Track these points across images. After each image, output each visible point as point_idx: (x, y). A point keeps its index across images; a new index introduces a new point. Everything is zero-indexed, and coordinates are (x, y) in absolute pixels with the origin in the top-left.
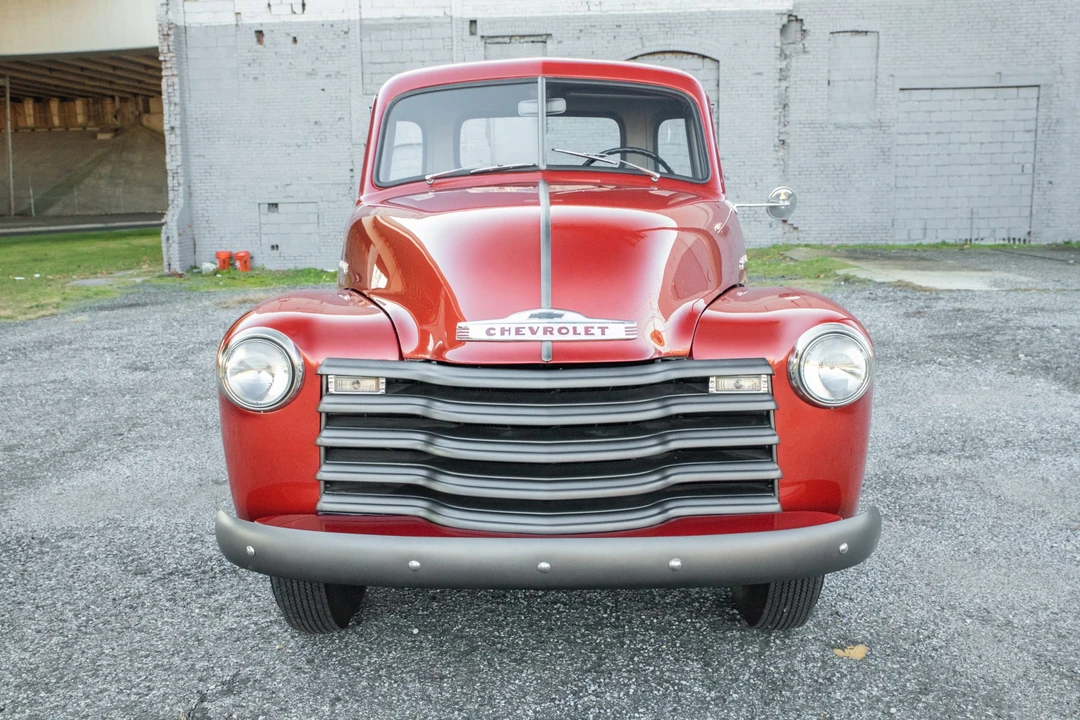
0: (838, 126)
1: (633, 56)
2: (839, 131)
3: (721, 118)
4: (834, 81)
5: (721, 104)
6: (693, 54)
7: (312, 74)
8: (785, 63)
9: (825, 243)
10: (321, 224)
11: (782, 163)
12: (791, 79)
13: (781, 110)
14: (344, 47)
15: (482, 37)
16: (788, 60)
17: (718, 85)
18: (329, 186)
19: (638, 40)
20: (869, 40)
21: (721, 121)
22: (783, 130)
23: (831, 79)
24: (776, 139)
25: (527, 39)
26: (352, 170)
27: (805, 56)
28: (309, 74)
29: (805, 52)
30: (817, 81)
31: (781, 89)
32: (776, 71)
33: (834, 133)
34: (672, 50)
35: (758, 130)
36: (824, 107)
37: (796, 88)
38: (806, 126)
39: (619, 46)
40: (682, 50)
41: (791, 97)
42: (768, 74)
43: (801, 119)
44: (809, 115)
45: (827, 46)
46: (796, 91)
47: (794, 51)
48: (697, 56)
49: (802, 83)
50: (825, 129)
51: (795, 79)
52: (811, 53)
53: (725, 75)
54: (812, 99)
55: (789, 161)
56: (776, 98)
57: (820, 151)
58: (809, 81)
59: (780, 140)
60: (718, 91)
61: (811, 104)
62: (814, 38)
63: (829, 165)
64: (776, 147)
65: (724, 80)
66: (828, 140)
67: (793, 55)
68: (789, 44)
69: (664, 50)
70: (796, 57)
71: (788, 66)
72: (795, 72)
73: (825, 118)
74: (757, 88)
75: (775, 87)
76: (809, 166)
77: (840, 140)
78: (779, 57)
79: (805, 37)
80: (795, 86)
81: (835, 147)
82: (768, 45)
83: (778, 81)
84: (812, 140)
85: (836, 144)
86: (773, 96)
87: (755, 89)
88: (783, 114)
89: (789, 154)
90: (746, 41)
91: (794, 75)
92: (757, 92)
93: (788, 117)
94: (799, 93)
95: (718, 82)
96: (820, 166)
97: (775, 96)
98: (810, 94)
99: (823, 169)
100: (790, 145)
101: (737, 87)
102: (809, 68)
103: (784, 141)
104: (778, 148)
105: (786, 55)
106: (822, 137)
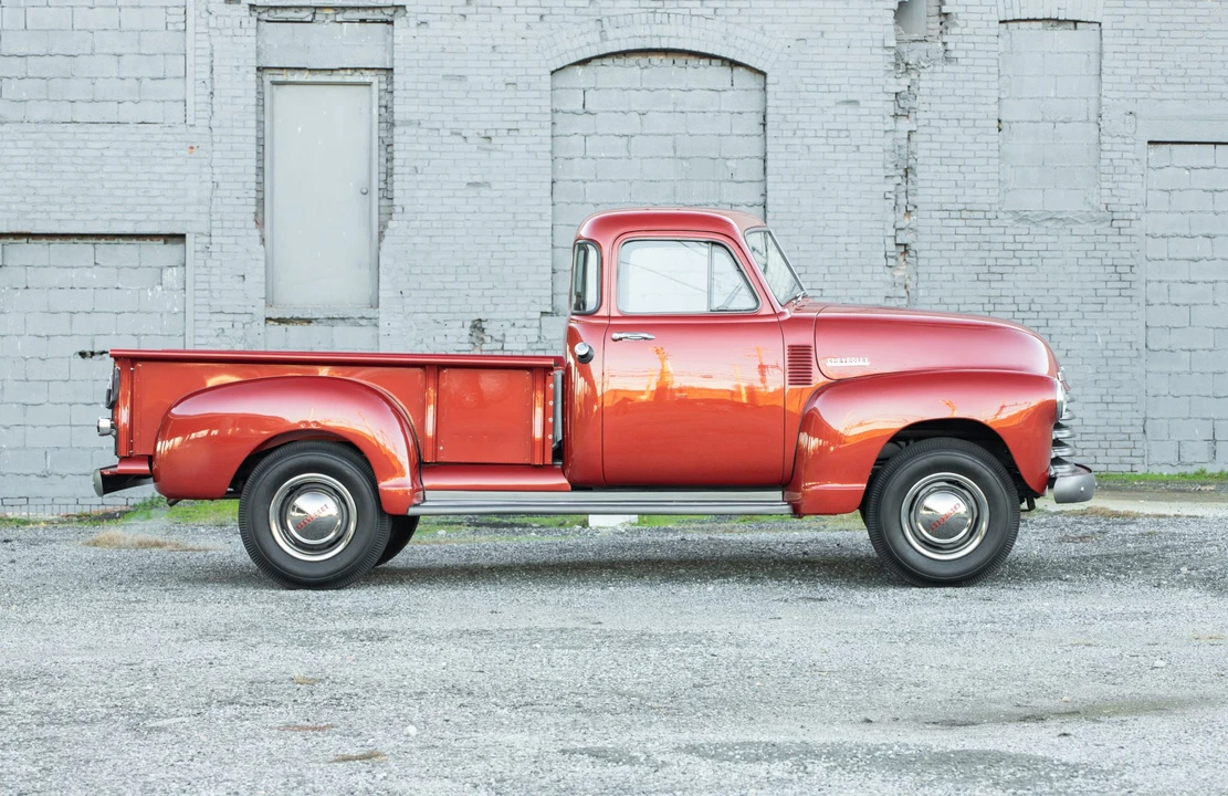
0: (1021, 217)
1: (581, 57)
2: (1023, 228)
3: (769, 194)
4: (1010, 122)
5: (769, 163)
6: (711, 57)
8: (906, 81)
11: (903, 293)
12: (919, 115)
13: (898, 180)
15: (252, 6)
16: (914, 76)
17: (764, 125)
19: (593, 25)
20: (1085, 35)
21: (770, 201)
22: (903, 223)
23: (1002, 118)
24: (890, 242)
25: (349, 15)
27: (948, 68)
29: (948, 59)
30: (975, 120)
31: (898, 135)
32: (886, 97)
33: (1013, 231)
34: (665, 46)
35: (850, 221)
36: (991, 176)
37: (930, 135)
38: (953, 214)
39: (551, 36)
40: (687, 48)
41: (921, 154)
42: (871, 104)
43: (943, 199)
44: (960, 191)
45: (994, 47)
46: (931, 141)
47: (924, 57)
48: (719, 62)
49: (943, 123)
50: (994, 223)
51: (929, 115)
52: (961, 61)
53: (778, 103)
54: (964, 158)
55: (917, 289)
56: (887, 155)
57: (985, 269)
58: (958, 119)
59: (897, 245)
60: (765, 137)
61: (963, 169)
62: (965, 31)
63: (1004, 300)
64: (889, 260)
65: (777, 113)
66: (1000, 246)
67: (923, 64)
68: (914, 41)
69: (648, 46)
70: (929, 70)
71: (912, 88)
72: (928, 99)
73: (994, 200)
74: (847, 133)
75: (886, 132)
76: (960, 300)
77: (1026, 246)
78: (892, 68)
79: (947, 28)
80: (927, 130)
81: (1016, 262)
82: (870, 43)
83: (892, 120)
84: (967, 246)
85: (1018, 254)
86: (881, 150)
87: (843, 134)
88: (904, 189)
89: (917, 274)
90: (823, 33)
91: (926, 107)
92: (847, 141)
93: (915, 195)
94: (936, 146)
95: (764, 117)
96: (986, 300)
97: (884, 151)
98: (961, 147)
99: (991, 307)
100: (919, 255)
101: (804, 129)
102: (958, 92)
103: (906, 245)
104: (894, 260)
105: (907, 64)
106: (987, 239)
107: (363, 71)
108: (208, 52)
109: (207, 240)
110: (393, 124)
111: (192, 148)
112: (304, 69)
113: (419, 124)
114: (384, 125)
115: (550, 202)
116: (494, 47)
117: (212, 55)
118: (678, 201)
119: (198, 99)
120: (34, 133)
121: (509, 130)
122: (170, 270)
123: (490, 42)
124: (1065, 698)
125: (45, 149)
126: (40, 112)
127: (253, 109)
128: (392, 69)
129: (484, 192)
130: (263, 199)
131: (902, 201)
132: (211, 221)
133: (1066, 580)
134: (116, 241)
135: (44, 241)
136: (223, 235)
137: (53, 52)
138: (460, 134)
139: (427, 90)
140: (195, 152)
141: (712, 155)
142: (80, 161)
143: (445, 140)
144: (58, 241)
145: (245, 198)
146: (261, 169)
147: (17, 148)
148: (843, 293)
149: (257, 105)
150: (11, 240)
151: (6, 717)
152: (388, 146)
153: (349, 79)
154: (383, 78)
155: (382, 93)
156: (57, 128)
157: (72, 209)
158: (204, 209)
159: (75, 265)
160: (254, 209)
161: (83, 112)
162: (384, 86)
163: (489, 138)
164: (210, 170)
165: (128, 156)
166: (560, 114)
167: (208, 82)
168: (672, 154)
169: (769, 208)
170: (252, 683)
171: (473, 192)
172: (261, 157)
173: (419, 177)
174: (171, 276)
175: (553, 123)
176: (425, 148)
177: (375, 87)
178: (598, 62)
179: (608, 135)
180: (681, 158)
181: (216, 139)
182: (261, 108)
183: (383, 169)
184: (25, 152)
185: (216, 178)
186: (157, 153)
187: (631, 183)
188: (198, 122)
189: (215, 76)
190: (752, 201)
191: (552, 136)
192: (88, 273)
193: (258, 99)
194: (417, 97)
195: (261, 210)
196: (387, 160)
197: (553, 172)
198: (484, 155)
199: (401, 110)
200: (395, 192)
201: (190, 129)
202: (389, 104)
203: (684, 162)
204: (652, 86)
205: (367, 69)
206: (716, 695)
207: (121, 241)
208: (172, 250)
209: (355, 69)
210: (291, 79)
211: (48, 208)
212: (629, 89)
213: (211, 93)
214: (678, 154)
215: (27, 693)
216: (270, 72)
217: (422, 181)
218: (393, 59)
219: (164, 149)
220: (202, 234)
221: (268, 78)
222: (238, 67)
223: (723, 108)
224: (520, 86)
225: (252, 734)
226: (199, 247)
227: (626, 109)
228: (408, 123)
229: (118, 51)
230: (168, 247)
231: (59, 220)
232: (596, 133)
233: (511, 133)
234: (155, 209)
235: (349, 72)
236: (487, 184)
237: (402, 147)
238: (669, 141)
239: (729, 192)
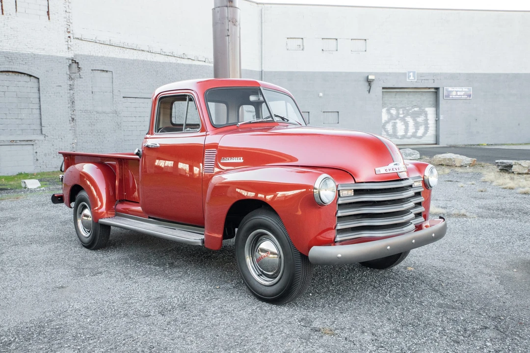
0: (98, 112)
2: (98, 115)
3: (42, 106)
5: (41, 100)
6: (24, 74)
11: (73, 129)
12: (75, 90)
13: (71, 104)
16: (73, 81)
17: (39, 90)
20: (109, 74)
22: (73, 113)
23: (93, 91)
24: (70, 118)
27: (81, 79)
30: (87, 91)
31: (71, 94)
32: (68, 85)
33: (96, 115)
34: (13, 71)
35: (61, 113)
36: (91, 103)
38: (83, 112)
40: (19, 71)
41: (76, 98)
42: (64, 87)
43: (81, 108)
44: (84, 107)
45: (90, 76)
46: (78, 96)
48: (27, 75)
49: (80, 91)
50: (92, 113)
51: (77, 90)
52: (83, 78)
53: (42, 85)
54: (85, 99)
55: (76, 128)
56: (68, 98)
57: (91, 123)
58: (83, 91)
60: (39, 93)
61: (85, 102)
62: (84, 72)
63: (95, 130)
64: (70, 121)
65: (43, 88)
66: (93, 119)
67: (75, 78)
68: (73, 73)
70: (77, 80)
71: (73, 83)
72: (76, 86)
73: (92, 109)
75: (68, 93)
76: (86, 130)
77: (99, 119)
78: (69, 79)
79: (80, 71)
80: (77, 93)
81: (97, 122)
82: (64, 73)
83: (69, 90)
84: (86, 118)
85: (97, 120)
87: (58, 93)
88: (72, 106)
89: (76, 125)
90: (52, 70)
91: (76, 88)
92: (59, 95)
93: (75, 107)
96: (91, 130)
98: (84, 97)
99: (92, 132)
100: (76, 120)
101: (49, 92)
102: (83, 85)
103: (73, 118)
105: (72, 78)
106: (91, 117)
118: (18, 108)
131: (72, 108)
141: (26, 97)
148: (60, 129)
168: (16, 96)
169: (41, 110)
187: (6, 103)
190: (37, 108)
203: (20, 99)
204: (10, 80)
212: (4, 80)
214: (18, 96)
223: (28, 86)
227: (3, 85)
238: (15, 93)
239: (31, 106)
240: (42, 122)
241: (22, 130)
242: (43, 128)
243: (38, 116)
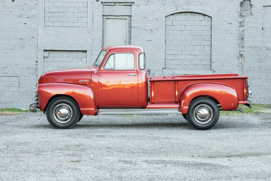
0: (267, 49)
1: (172, 13)
2: (268, 51)
3: (212, 43)
4: (265, 28)
5: (212, 37)
6: (200, 14)
7: (21, 16)
8: (242, 19)
9: (261, 103)
10: (20, 87)
11: (241, 65)
12: (245, 26)
13: (240, 40)
14: (36, 4)
15: (102, 2)
16: (244, 18)
17: (211, 28)
18: (25, 69)
19: (174, 7)
22: (241, 50)
23: (263, 27)
24: (238, 54)
25: (122, 4)
26: (37, 62)
27: (251, 16)
28: (19, 16)
29: (251, 14)
30: (257, 28)
31: (240, 31)
32: (238, 23)
33: (265, 52)
34: (190, 11)
35: (230, 49)
36: (261, 40)
37: (247, 31)
38: (252, 48)
39: (165, 9)
40: (195, 12)
41: (245, 35)
42: (234, 24)
43: (250, 45)
44: (254, 43)
45: (262, 12)
46: (248, 32)
47: (246, 14)
48: (202, 15)
49: (250, 28)
50: (261, 50)
51: (247, 26)
52: (255, 15)
53: (214, 24)
54: (255, 36)
55: (244, 64)
56: (238, 35)
57: (259, 60)
58: (254, 28)
59: (240, 55)
60: (211, 31)
61: (254, 38)
62: (255, 8)
63: (263, 67)
64: (238, 58)
65: (214, 26)
66: (262, 55)
67: (246, 15)
68: (244, 10)
69: (186, 11)
70: (247, 17)
71: (244, 21)
72: (247, 23)
73: (261, 45)
74: (229, 30)
75: (238, 30)
76: (254, 67)
77: (268, 55)
78: (239, 16)
79: (251, 8)
80: (247, 30)
81: (266, 58)
82: (234, 11)
83: (239, 27)
84: (255, 55)
85: (266, 57)
86: (236, 34)
87: (228, 30)
88: (241, 42)
89: (244, 61)
90: (224, 8)
91: (247, 25)
92: (229, 32)
93: (244, 44)
94: (249, 33)
95: (211, 27)
96: (259, 67)
97: (237, 34)
98: (254, 33)
99: (260, 68)
100: (245, 57)
101: (220, 29)
102: (254, 22)
103: (242, 55)
104: (239, 58)
105: (242, 15)
106: (260, 54)
107: (125, 16)
108: (92, 12)
109: (91, 52)
110: (131, 28)
111: (88, 32)
112: (113, 15)
113: (137, 27)
114: (130, 28)
115: (165, 44)
116: (153, 11)
117: (93, 12)
118: (192, 45)
119: (90, 22)
120: (55, 29)
121: (156, 29)
122: (84, 58)
123: (152, 10)
124: (239, 152)
125: (57, 32)
126: (57, 24)
127: (102, 24)
128: (131, 16)
129: (151, 42)
130: (104, 43)
131: (241, 45)
132: (92, 48)
133: (259, 127)
134: (72, 52)
135: (57, 52)
136: (95, 51)
137: (60, 12)
138: (146, 30)
139: (139, 20)
140: (89, 33)
141: (200, 35)
142: (65, 35)
143: (142, 31)
144: (60, 52)
145: (100, 43)
146: (103, 37)
147: (52, 32)
148: (228, 65)
149: (103, 23)
150: (50, 51)
151: (13, 151)
152: (130, 32)
153: (122, 18)
154: (129, 18)
155: (129, 21)
156: (61, 28)
157: (63, 45)
158: (91, 45)
159: (63, 57)
160: (101, 45)
161: (66, 24)
162: (130, 19)
163: (152, 31)
164: (92, 37)
165: (75, 34)
166: (167, 25)
167: (92, 18)
168: (191, 34)
169: (212, 46)
170: (67, 145)
171: (148, 42)
172: (103, 34)
173: (137, 39)
174: (84, 59)
175: (166, 28)
176: (138, 33)
177: (128, 19)
178: (175, 14)
179: (177, 30)
180: (193, 35)
181: (94, 30)
182: (103, 24)
183: (129, 37)
184: (53, 33)
185: (94, 39)
186: (81, 33)
187: (182, 41)
188: (90, 27)
189: (94, 17)
190: (208, 45)
191: (165, 30)
192: (66, 59)
193: (103, 22)
194: (137, 22)
195: (103, 46)
196: (130, 35)
197: (166, 38)
198: (151, 34)
199: (133, 25)
200: (132, 42)
201: (88, 28)
202: (131, 23)
203: (194, 36)
204: (187, 20)
205: (126, 16)
206: (163, 150)
207: (73, 52)
208: (84, 54)
209: (124, 16)
210: (110, 18)
211: (58, 45)
212: (182, 20)
213: (93, 21)
214: (193, 34)
215: (21, 146)
216: (105, 16)
217: (137, 40)
218: (131, 14)
219: (83, 32)
220: (90, 51)
221: (105, 17)
222: (98, 15)
223: (202, 25)
224: (159, 20)
225: (59, 156)
226: (90, 53)
227: (181, 25)
228: (135, 27)
229: (73, 12)
230: (83, 53)
231: (60, 47)
232: (175, 30)
233: (157, 30)
234: (81, 45)
235: (122, 16)
236: (151, 41)
237: (133, 32)
238: (191, 32)
239: (204, 43)
240: (212, 58)
241: (194, 65)
242: (212, 64)
243: (209, 52)
